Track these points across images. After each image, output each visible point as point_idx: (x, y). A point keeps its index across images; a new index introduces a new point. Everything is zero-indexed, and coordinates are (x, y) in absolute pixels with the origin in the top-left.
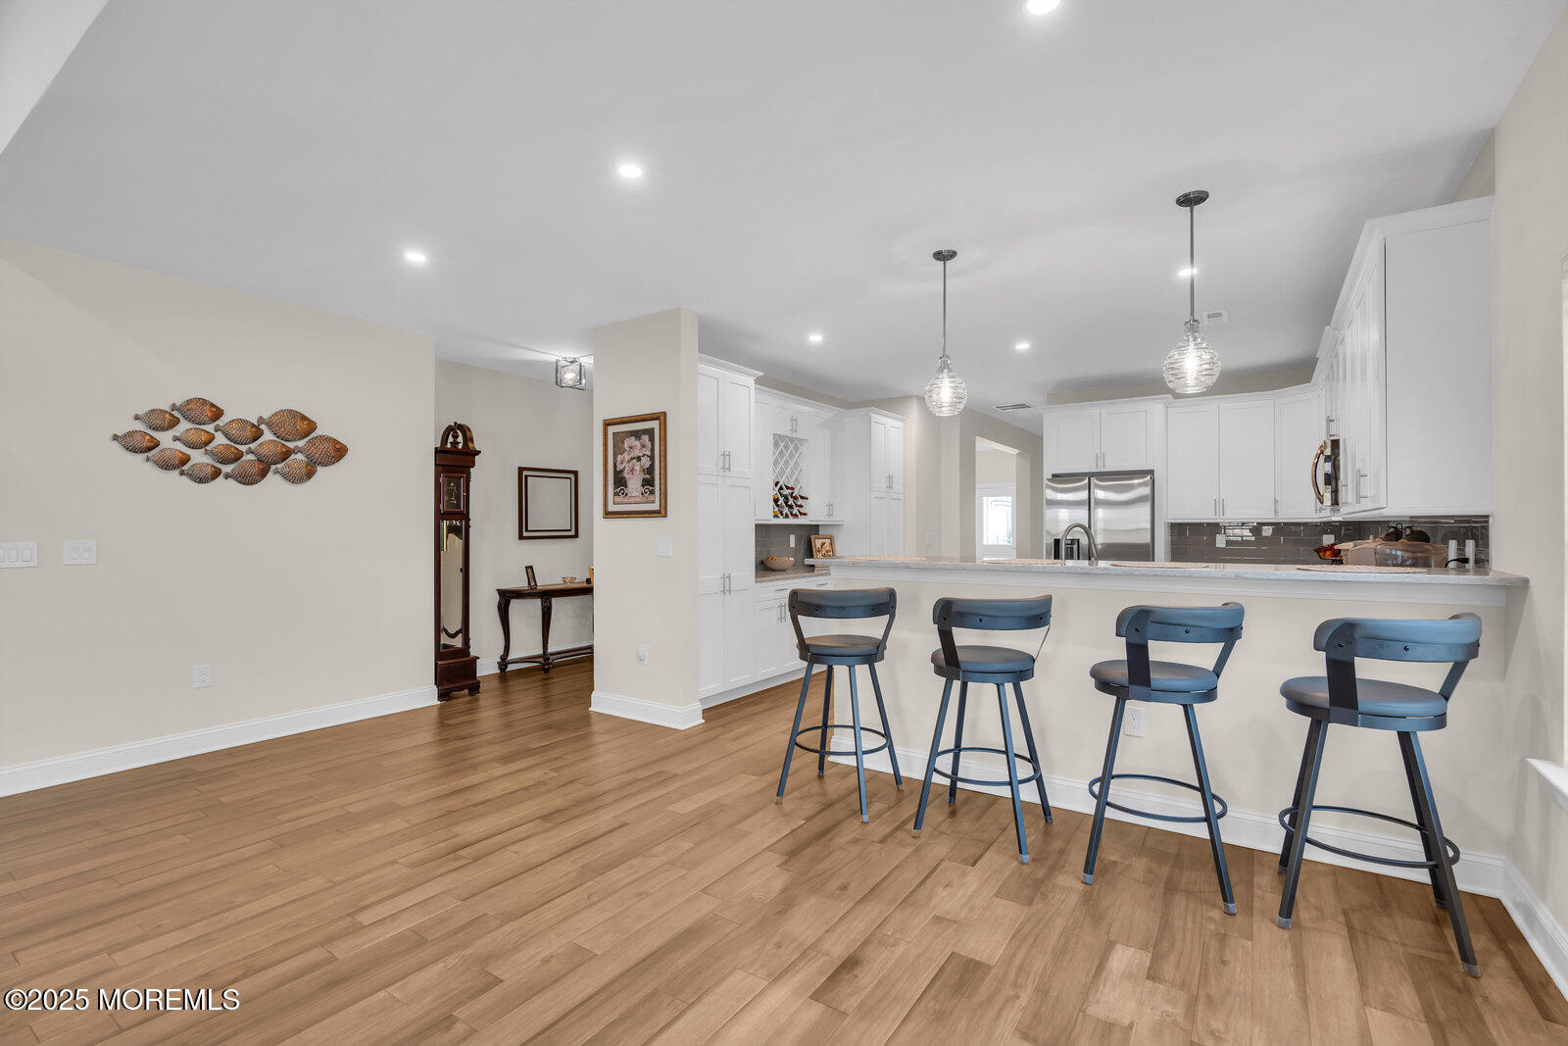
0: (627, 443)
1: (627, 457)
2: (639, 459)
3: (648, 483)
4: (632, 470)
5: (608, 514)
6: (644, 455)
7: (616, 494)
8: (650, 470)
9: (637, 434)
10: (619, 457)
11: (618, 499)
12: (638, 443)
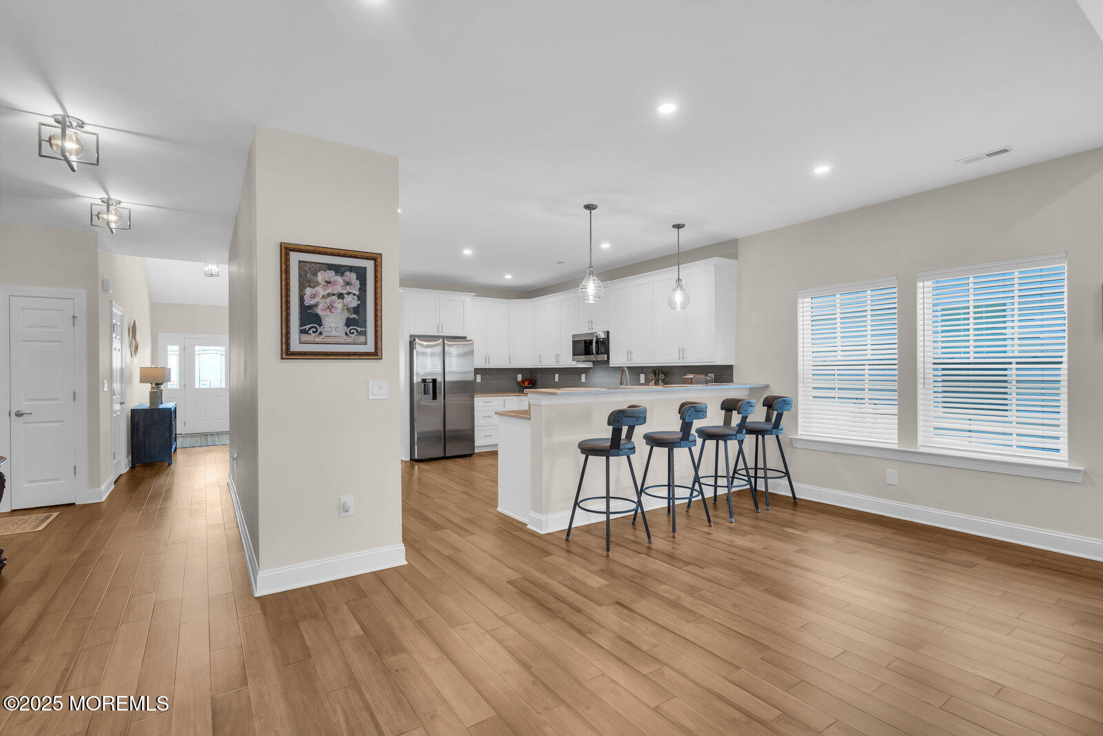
0: (321, 276)
1: (321, 291)
2: (341, 296)
3: (355, 321)
4: (330, 308)
5: (287, 353)
6: (349, 293)
7: (303, 332)
8: (359, 310)
9: (339, 270)
10: (308, 291)
11: (305, 337)
12: (339, 279)
